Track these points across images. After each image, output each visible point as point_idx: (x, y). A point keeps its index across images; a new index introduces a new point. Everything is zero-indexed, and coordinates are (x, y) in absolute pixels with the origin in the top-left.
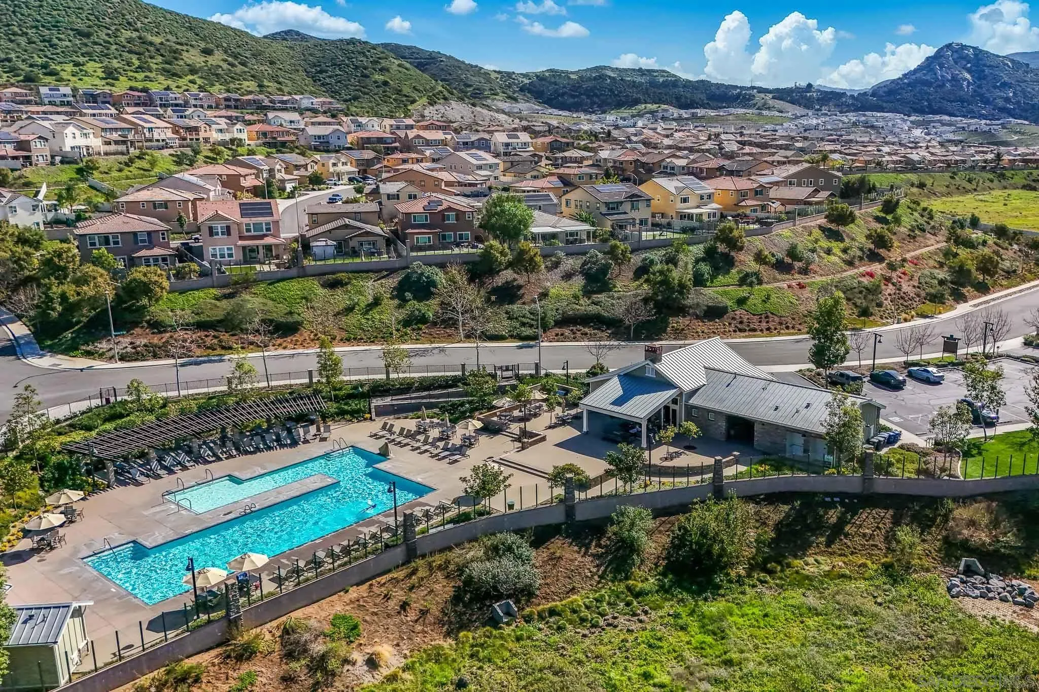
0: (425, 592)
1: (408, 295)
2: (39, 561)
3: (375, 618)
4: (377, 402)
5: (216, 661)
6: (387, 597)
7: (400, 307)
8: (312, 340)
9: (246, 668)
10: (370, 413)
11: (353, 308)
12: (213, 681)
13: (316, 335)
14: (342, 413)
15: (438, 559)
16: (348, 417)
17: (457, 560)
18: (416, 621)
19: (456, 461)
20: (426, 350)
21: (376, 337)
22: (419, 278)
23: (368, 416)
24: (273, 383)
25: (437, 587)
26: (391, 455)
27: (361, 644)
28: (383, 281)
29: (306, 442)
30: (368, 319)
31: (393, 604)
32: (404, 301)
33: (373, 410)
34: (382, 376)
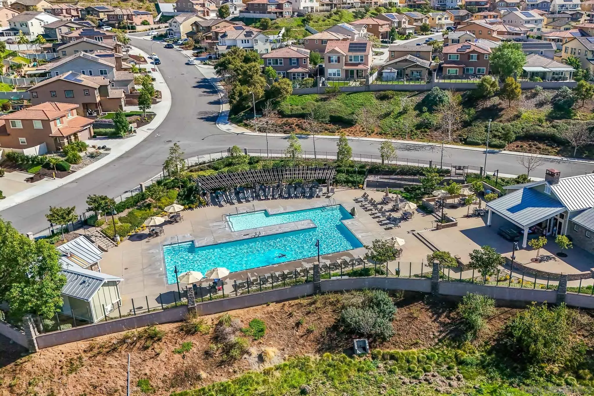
0: (316, 318)
1: (425, 109)
2: (147, 242)
3: (277, 327)
4: (371, 178)
5: (175, 330)
6: (291, 315)
7: (418, 116)
8: (360, 132)
9: (190, 339)
10: (363, 184)
11: (390, 114)
12: (168, 343)
13: (363, 129)
14: (347, 182)
15: (332, 298)
16: (350, 185)
17: (344, 301)
18: (302, 336)
19: (391, 228)
20: (423, 147)
21: (397, 134)
22: (435, 98)
23: (361, 186)
24: (318, 157)
25: (325, 316)
26: (357, 216)
27: (261, 343)
28: (413, 98)
29: (318, 197)
30: (396, 122)
31: (292, 321)
32: (422, 112)
33: (365, 183)
34: (380, 161)
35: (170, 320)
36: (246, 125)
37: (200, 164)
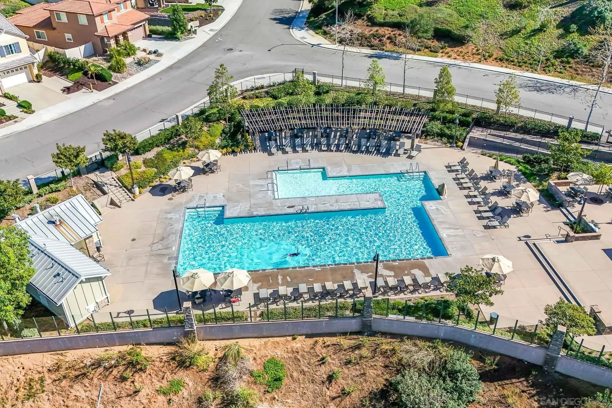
0: (358, 373)
1: (574, 27)
2: (169, 199)
3: (301, 377)
4: (477, 133)
5: (165, 358)
6: (322, 361)
7: (561, 37)
8: (473, 54)
9: (182, 375)
10: (463, 142)
11: (520, 31)
12: (153, 376)
13: (477, 50)
14: (441, 135)
16: (445, 140)
17: (404, 355)
18: (333, 399)
20: (560, 86)
21: (525, 63)
22: (591, 12)
23: (460, 144)
24: (408, 91)
25: (371, 372)
26: (445, 197)
27: (274, 398)
28: (558, 9)
29: (397, 155)
30: (527, 44)
31: (323, 371)
32: (567, 31)
33: (467, 140)
34: (494, 106)
35: (161, 340)
36: (325, 33)
37: (257, 89)
